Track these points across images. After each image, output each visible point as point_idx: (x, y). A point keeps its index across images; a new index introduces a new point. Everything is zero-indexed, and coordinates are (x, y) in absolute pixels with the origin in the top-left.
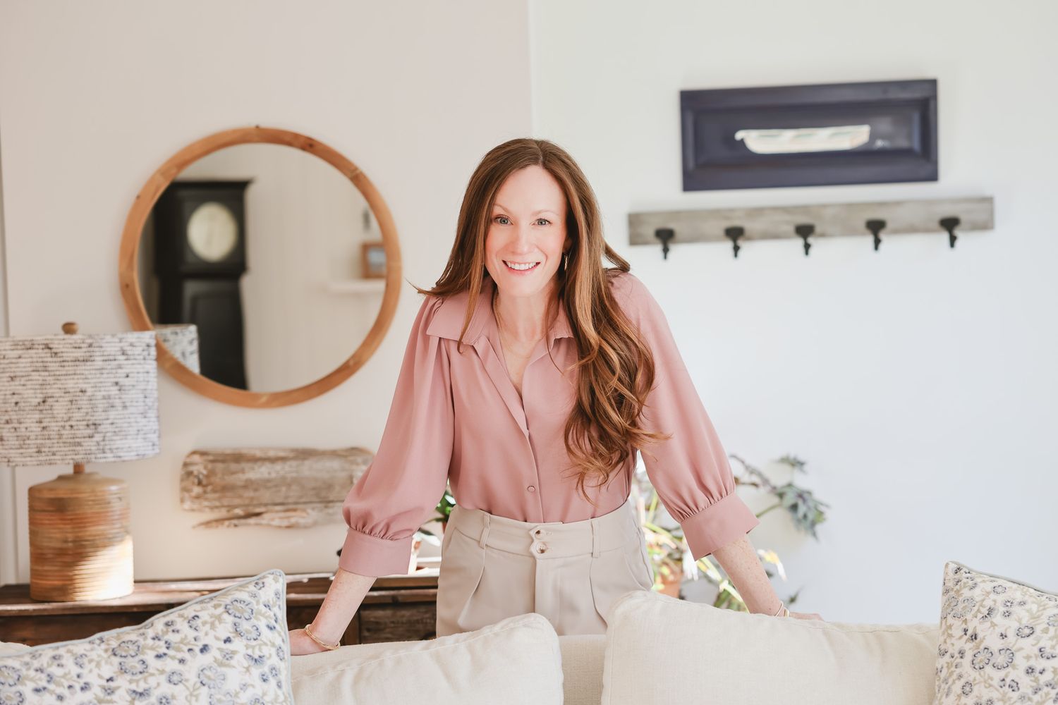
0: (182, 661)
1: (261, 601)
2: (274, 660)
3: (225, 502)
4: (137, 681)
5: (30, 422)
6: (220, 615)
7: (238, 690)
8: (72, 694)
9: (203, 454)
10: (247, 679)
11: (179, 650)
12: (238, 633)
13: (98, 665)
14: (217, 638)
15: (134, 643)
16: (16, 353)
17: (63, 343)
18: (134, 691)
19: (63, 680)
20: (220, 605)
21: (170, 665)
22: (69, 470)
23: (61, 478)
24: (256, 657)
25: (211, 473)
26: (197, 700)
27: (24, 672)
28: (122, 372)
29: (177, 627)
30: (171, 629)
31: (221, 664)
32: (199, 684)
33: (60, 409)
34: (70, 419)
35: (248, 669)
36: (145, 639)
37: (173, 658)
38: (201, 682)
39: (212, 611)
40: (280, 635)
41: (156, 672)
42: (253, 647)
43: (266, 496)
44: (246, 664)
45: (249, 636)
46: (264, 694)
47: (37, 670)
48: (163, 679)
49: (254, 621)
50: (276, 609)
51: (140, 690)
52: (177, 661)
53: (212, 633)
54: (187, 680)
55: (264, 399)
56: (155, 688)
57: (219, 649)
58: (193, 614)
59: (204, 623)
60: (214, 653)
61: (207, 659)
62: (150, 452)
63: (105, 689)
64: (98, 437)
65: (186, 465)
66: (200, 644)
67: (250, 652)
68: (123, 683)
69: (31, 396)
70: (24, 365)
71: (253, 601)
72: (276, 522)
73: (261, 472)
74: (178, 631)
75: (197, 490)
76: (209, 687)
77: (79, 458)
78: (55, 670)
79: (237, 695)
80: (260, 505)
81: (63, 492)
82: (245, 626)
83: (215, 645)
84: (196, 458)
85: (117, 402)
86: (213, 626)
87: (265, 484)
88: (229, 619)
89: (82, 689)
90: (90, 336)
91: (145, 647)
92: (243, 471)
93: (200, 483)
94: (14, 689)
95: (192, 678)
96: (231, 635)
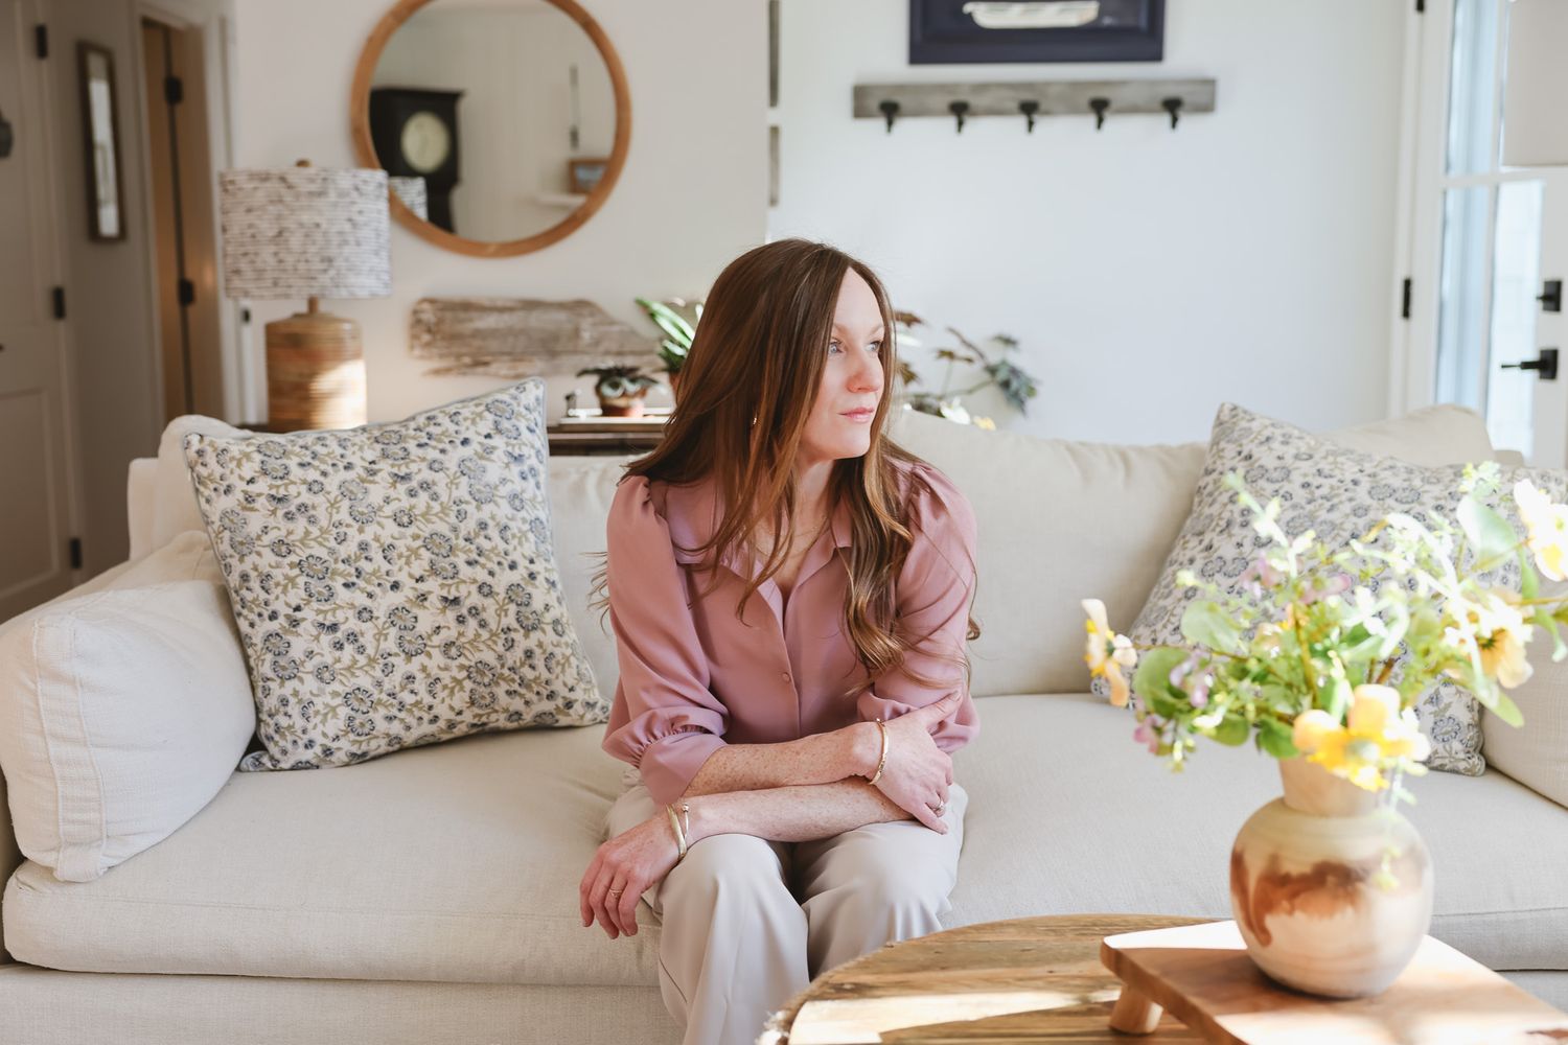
0: (443, 451)
1: (522, 404)
2: (533, 461)
3: (455, 349)
4: (399, 466)
5: (267, 255)
6: (481, 413)
7: (498, 483)
8: (336, 472)
9: (432, 301)
10: (506, 474)
11: (440, 441)
12: (499, 431)
13: (361, 449)
14: (478, 434)
15: (396, 432)
16: (251, 185)
17: (297, 176)
18: (396, 475)
19: (327, 458)
20: (480, 404)
21: (432, 454)
22: (303, 308)
23: (297, 316)
24: (516, 455)
25: (440, 322)
26: (457, 488)
27: (289, 447)
28: (355, 208)
29: (439, 421)
30: (432, 423)
31: (481, 458)
32: (459, 474)
33: (295, 241)
34: (305, 253)
35: (507, 465)
36: (407, 429)
37: (434, 448)
38: (462, 472)
39: (473, 409)
40: (539, 438)
41: (418, 459)
42: (513, 446)
43: (493, 345)
44: (506, 461)
45: (510, 434)
46: (523, 491)
47: (302, 447)
48: (424, 466)
49: (514, 421)
50: (536, 414)
51: (402, 474)
52: (438, 451)
53: (473, 429)
54: (447, 469)
55: (492, 249)
56: (416, 474)
57: (480, 443)
58: (454, 411)
59: (465, 419)
60: (474, 446)
61: (467, 451)
62: (382, 291)
63: (368, 470)
64: (332, 273)
65: (415, 312)
66: (461, 437)
67: (510, 449)
68: (385, 467)
69: (267, 229)
70: (260, 198)
71: (514, 403)
72: (504, 372)
73: (489, 322)
74: (439, 425)
75: (426, 337)
76: (469, 477)
77: (314, 292)
78: (319, 449)
79: (496, 487)
80: (489, 354)
81: (298, 328)
82: (505, 424)
83: (476, 440)
84: (426, 306)
85: (351, 239)
86: (474, 422)
87: (493, 333)
88: (490, 417)
89: (346, 468)
90: (325, 170)
91: (407, 436)
92: (471, 320)
93: (429, 331)
94: (279, 462)
95: (453, 467)
96: (492, 432)
